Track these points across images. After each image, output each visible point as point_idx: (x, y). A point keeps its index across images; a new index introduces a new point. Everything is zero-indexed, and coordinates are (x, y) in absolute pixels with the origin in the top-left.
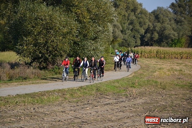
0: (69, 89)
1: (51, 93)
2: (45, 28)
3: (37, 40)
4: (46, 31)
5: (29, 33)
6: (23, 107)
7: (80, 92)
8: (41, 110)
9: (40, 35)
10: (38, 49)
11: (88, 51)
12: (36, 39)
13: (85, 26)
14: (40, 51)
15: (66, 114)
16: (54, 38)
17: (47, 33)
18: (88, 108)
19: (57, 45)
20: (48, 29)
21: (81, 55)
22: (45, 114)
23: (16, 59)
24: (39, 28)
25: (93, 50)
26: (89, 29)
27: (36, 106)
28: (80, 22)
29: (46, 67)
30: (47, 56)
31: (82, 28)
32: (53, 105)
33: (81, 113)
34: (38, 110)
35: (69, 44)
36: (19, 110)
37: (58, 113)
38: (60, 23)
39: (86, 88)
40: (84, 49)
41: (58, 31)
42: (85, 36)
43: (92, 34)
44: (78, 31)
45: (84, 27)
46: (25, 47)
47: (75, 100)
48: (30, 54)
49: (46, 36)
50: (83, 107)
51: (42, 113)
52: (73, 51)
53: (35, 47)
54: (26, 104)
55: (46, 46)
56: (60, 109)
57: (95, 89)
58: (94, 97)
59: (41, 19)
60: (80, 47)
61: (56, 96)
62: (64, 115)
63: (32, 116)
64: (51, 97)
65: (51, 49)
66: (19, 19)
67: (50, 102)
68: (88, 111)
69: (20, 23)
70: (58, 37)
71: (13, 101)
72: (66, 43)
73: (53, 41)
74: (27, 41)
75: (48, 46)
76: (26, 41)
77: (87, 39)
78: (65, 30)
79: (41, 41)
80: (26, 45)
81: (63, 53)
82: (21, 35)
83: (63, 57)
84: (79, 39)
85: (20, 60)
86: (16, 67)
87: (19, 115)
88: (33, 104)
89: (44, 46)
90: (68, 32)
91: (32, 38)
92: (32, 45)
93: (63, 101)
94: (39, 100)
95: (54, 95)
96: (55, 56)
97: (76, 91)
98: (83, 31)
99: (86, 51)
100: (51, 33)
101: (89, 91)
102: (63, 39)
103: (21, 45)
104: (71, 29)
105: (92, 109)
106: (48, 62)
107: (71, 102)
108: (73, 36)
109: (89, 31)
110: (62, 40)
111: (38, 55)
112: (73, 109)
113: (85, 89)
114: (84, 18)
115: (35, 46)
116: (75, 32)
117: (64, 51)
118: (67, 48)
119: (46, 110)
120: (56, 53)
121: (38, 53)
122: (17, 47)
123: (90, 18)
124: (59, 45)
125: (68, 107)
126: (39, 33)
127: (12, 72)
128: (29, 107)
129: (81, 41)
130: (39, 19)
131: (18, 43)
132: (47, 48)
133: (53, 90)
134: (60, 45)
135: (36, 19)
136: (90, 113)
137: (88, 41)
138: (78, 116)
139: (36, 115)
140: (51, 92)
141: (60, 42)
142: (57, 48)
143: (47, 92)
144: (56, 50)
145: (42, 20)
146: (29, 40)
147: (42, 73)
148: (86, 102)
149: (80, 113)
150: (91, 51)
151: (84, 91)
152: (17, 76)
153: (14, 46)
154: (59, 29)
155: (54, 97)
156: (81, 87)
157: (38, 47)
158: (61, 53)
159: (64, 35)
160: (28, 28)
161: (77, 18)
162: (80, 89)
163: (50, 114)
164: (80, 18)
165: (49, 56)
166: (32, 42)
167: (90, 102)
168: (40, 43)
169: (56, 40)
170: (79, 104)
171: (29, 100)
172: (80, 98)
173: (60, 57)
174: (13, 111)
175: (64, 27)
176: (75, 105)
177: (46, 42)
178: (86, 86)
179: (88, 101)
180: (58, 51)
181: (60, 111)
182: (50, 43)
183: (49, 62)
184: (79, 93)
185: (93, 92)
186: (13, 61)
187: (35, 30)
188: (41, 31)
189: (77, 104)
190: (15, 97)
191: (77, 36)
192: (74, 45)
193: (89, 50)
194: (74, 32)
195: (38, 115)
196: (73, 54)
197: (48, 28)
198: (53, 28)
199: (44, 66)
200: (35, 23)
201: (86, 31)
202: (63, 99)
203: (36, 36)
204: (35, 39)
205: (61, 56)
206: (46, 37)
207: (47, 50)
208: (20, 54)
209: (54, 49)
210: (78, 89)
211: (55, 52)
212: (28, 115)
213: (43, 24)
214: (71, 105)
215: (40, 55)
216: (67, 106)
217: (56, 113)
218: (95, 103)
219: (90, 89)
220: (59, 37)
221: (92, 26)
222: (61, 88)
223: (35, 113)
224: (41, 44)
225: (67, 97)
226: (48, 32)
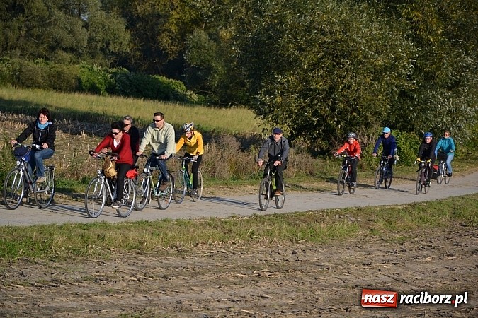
0: (382, 208)
1: (337, 216)
2: (330, 54)
3: (308, 82)
4: (333, 60)
5: (290, 64)
6: (267, 248)
7: (409, 218)
8: (312, 257)
9: (318, 70)
10: (311, 106)
11: (435, 116)
12: (306, 81)
13: (432, 53)
14: (316, 111)
15: (372, 271)
16: (351, 78)
17: (334, 66)
18: (429, 259)
19: (359, 97)
20: (337, 57)
21: (418, 125)
22: (322, 268)
23: (255, 128)
24: (314, 54)
25: (447, 114)
26: (441, 61)
27: (298, 247)
28: (419, 41)
29: (328, 150)
30: (332, 123)
31: (423, 56)
32: (342, 246)
33: (412, 269)
34: (303, 257)
35: (387, 95)
36: (256, 253)
37: (353, 267)
38: (367, 42)
39: (425, 208)
40: (424, 111)
41: (362, 63)
42: (429, 77)
43: (448, 74)
44: (412, 63)
45: (428, 56)
46: (279, 99)
47: (396, 235)
48: (290, 117)
49: (331, 72)
50: (416, 254)
51: (313, 263)
52: (397, 115)
53: (302, 101)
54: (275, 239)
55: (329, 99)
56: (360, 256)
57: (448, 210)
58: (444, 230)
59: (322, 30)
60: (415, 106)
61: (350, 223)
62: (369, 272)
63: (289, 271)
64: (337, 226)
65: (341, 106)
66: (267, 30)
67: (335, 238)
68: (428, 265)
69: (270, 38)
70: (362, 77)
71: (243, 229)
72: (380, 92)
73: (349, 87)
74: (283, 83)
75: (334, 99)
76: (281, 84)
77: (435, 84)
78: (381, 61)
79: (319, 84)
80: (281, 94)
81: (371, 118)
82: (269, 68)
83: (373, 127)
84: (414, 84)
85: (263, 131)
86: (253, 148)
87: (256, 266)
88: (292, 241)
89: (325, 99)
90: (387, 66)
91: (296, 78)
92: (296, 95)
93: (367, 238)
94: (308, 231)
95: (346, 221)
96: (352, 125)
97: (402, 214)
98: (426, 65)
99: (430, 115)
100: (343, 65)
101: (432, 215)
102: (373, 82)
103: (268, 93)
104: (396, 59)
105: (441, 261)
106: (333, 139)
107: (387, 241)
108: (400, 75)
109: (441, 64)
110: (372, 84)
111: (309, 118)
112: (390, 258)
113: (424, 211)
114: (430, 33)
115: (302, 98)
116: (405, 66)
117: (376, 113)
118: (382, 105)
119: (322, 257)
120: (355, 117)
121: (309, 114)
122: (258, 96)
123: (445, 34)
124: (363, 98)
125: (379, 253)
126: (315, 66)
127: (243, 158)
128: (282, 247)
129: (418, 91)
130: (317, 29)
131: (261, 89)
132: (334, 103)
133: (343, 207)
134: (366, 98)
135: (308, 30)
136: (435, 272)
137: (436, 92)
138: (402, 277)
139: (300, 268)
140: (337, 213)
141: (366, 90)
142: (357, 105)
143: (329, 212)
144: (355, 110)
145: (322, 34)
146: (288, 81)
147: (317, 165)
148: (424, 243)
149: (408, 269)
150: (443, 117)
151: (422, 214)
152: (254, 170)
153: (250, 95)
154: (365, 57)
155: (345, 227)
156: (414, 205)
157: (312, 101)
158: (366, 118)
159: (378, 74)
160: (288, 51)
161: (411, 32)
162: (411, 209)
163: (334, 268)
164: (418, 32)
165: (338, 123)
166: (296, 86)
167: (435, 244)
168: (317, 89)
169: (357, 85)
170: (407, 246)
171: (284, 231)
172: (411, 232)
173: (363, 127)
174: (243, 256)
175: (377, 52)
176: (397, 247)
177: (330, 88)
178: (427, 202)
179: (431, 242)
180: (359, 111)
181: (359, 261)
182: (342, 90)
183: (336, 139)
184: (407, 218)
185: (445, 219)
186: (247, 132)
187: (306, 56)
188: (319, 61)
189: (403, 247)
190: (248, 222)
191: (409, 76)
192: (399, 100)
193: (439, 114)
194: (403, 66)
195: (305, 268)
196: (397, 121)
197: (338, 53)
198: (349, 53)
199: (322, 149)
200: (306, 41)
201: (432, 65)
202: (368, 232)
203: (306, 71)
204: (304, 78)
205: (368, 125)
206: (332, 76)
207: (333, 109)
208: (265, 114)
209: (350, 106)
210: (405, 210)
211: (351, 113)
212: (278, 268)
213: (325, 42)
214: (387, 249)
215: (315, 120)
216: (377, 252)
217: (349, 267)
218: (447, 246)
219: (436, 211)
220: (365, 77)
221: (448, 53)
222: (362, 205)
223: (296, 264)
224: (319, 94)
225: (377, 227)
226: (338, 63)
